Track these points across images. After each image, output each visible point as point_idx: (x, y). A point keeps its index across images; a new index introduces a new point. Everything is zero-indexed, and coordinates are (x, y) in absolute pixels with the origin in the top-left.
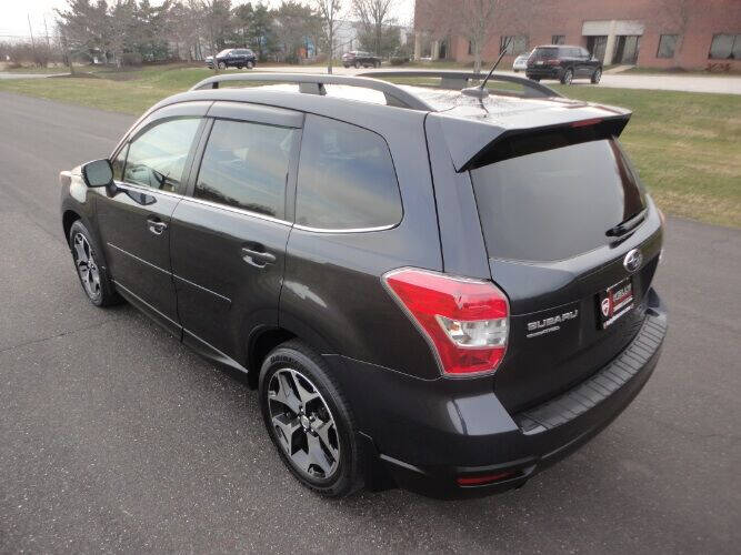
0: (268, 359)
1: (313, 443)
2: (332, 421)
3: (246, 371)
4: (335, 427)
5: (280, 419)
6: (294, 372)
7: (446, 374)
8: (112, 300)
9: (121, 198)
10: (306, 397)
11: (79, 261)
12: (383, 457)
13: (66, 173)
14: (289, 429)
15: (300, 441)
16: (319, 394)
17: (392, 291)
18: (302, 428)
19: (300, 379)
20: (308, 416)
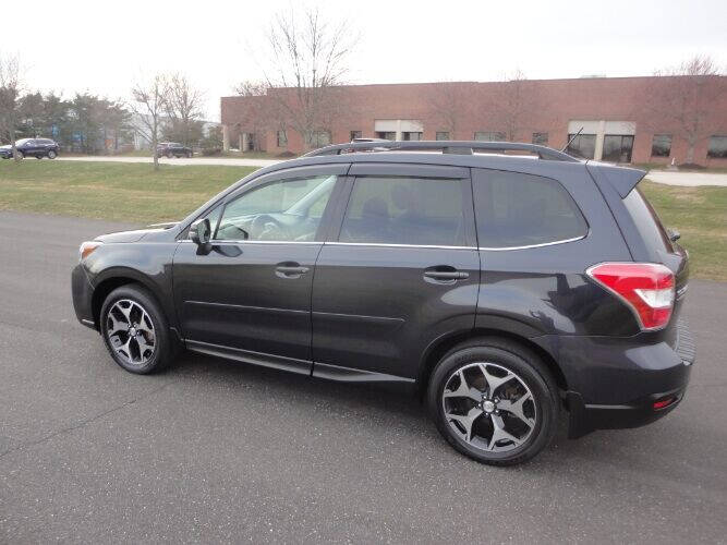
0: (453, 357)
1: (498, 423)
2: (529, 394)
3: (413, 381)
4: (532, 398)
5: (452, 413)
6: (482, 366)
7: (643, 328)
10: (495, 382)
11: (111, 332)
12: (588, 406)
14: (468, 421)
15: (483, 428)
16: (512, 375)
17: (597, 280)
18: (484, 412)
19: (489, 369)
20: (493, 401)
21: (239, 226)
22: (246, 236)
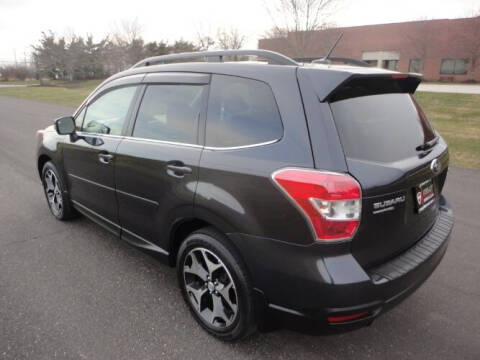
0: (185, 243)
1: (217, 301)
2: (232, 282)
3: (167, 253)
4: (234, 287)
5: (192, 286)
6: (203, 250)
7: (317, 239)
8: (70, 215)
9: (81, 143)
10: (212, 267)
11: (48, 190)
12: (271, 305)
13: (40, 131)
14: (199, 293)
15: (207, 302)
16: (221, 264)
17: (278, 184)
18: (209, 291)
19: (208, 255)
20: (213, 282)
21: (107, 124)
22: (108, 131)
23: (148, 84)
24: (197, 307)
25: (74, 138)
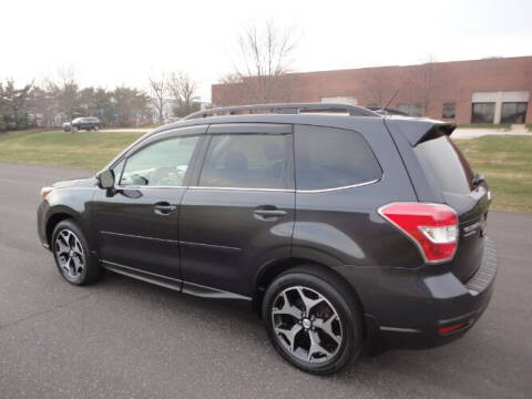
1: (314, 339)
2: (336, 315)
3: (249, 299)
4: (338, 319)
5: (282, 327)
6: (299, 289)
8: (95, 276)
10: (309, 303)
11: (59, 253)
12: (382, 328)
13: (45, 189)
14: (292, 334)
15: (302, 341)
16: (322, 298)
17: (387, 218)
18: (304, 328)
19: (305, 292)
20: (309, 318)
21: (142, 175)
22: (147, 182)
23: (213, 134)
24: (289, 348)
25: (111, 192)
